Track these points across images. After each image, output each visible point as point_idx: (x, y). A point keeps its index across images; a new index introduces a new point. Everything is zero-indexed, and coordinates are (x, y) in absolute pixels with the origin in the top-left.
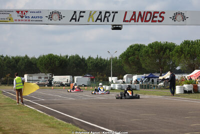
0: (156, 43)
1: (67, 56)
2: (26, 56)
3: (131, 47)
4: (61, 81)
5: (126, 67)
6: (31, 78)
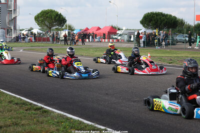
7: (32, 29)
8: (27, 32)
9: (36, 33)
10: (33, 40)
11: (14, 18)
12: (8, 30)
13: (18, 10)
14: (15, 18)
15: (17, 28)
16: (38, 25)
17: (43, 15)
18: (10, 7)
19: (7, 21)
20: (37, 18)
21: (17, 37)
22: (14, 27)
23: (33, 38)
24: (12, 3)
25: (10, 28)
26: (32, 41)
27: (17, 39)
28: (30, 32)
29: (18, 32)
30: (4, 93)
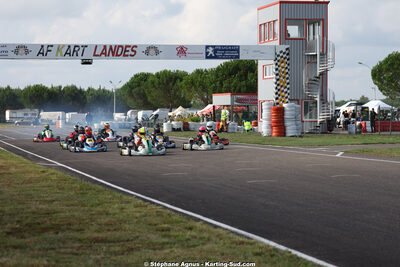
0: (165, 72)
1: (60, 87)
2: (9, 87)
3: (136, 76)
4: (50, 118)
5: (130, 101)
6: (14, 115)
7: (364, 100)
8: (353, 108)
9: (376, 111)
10: (369, 129)
11: (321, 74)
12: (306, 104)
13: (330, 54)
14: (324, 74)
15: (330, 98)
16: (381, 89)
17: (392, 64)
18: (312, 48)
19: (305, 81)
20: (377, 74)
21: (328, 121)
22: (322, 95)
23: (368, 123)
24: (317, 37)
25: (312, 98)
26: (365, 131)
27: (330, 125)
28: (359, 108)
29: (332, 109)
30: (299, 258)
